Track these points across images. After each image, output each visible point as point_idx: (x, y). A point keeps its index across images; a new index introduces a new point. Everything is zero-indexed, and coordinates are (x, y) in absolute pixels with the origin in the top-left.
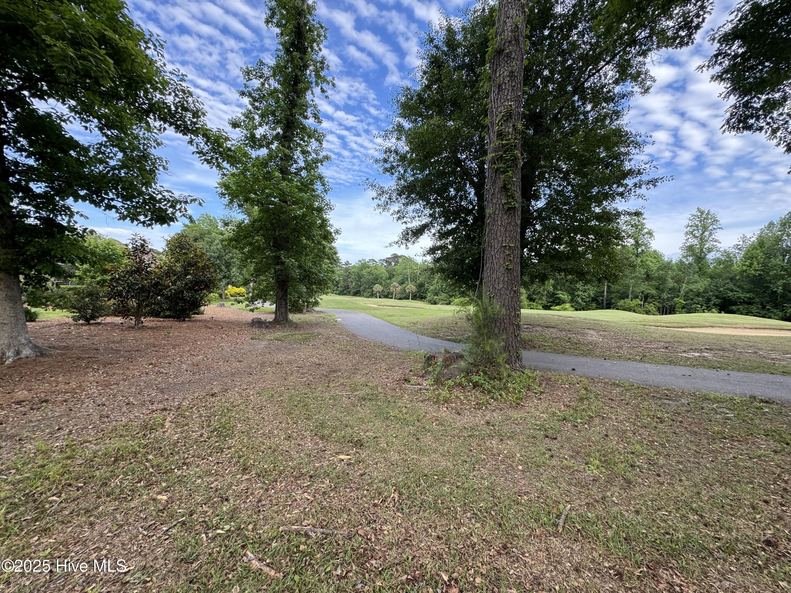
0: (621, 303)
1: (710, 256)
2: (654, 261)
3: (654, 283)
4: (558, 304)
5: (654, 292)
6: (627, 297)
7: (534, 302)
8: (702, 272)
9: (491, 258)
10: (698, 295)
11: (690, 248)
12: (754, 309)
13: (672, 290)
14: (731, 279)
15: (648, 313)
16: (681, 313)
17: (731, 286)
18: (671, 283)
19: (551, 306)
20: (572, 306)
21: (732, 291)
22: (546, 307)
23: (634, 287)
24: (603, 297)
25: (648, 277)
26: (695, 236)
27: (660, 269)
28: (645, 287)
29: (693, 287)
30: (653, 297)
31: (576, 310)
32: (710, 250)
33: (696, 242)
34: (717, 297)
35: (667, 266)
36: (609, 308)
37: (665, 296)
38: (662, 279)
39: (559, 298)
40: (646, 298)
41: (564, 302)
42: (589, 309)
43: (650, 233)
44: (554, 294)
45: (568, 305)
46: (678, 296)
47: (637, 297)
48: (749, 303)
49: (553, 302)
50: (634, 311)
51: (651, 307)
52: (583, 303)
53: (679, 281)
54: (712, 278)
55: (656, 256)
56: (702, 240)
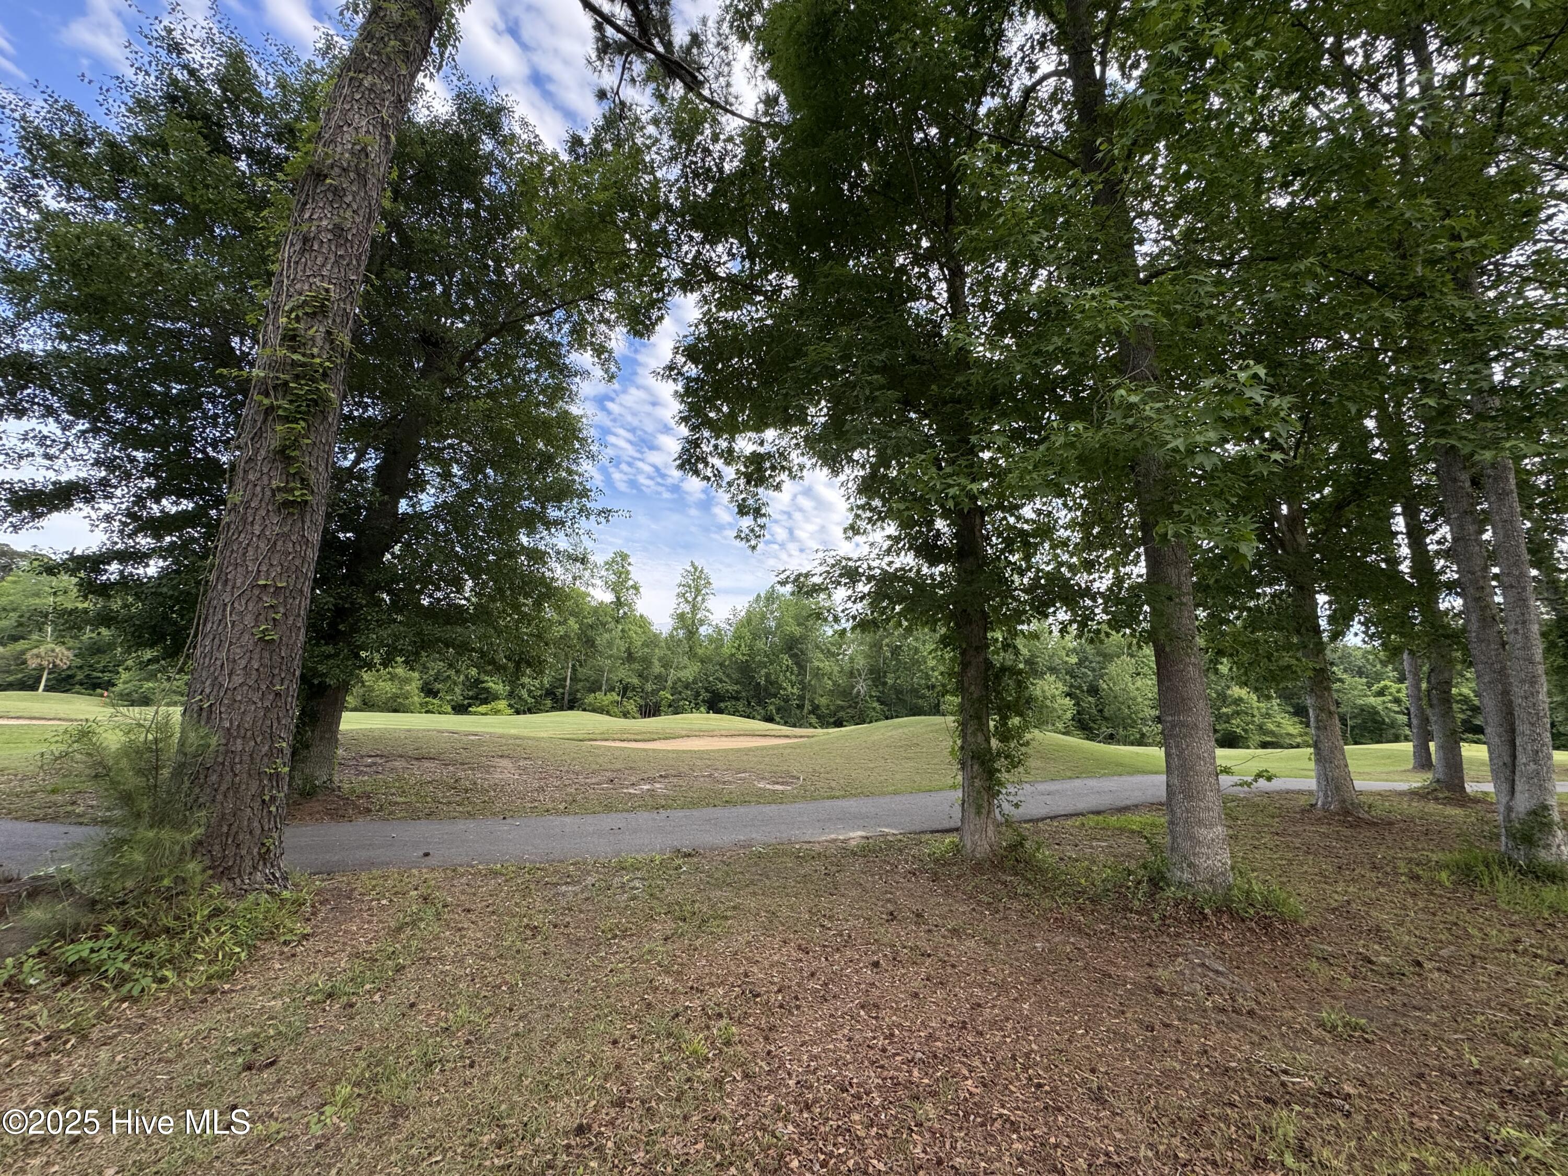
0: (590, 699)
1: (703, 630)
2: (639, 631)
3: (636, 666)
4: (485, 701)
5: (635, 681)
6: (600, 689)
7: (435, 696)
8: (692, 654)
9: (219, 611)
10: (687, 687)
11: (681, 617)
12: (741, 706)
13: (659, 678)
14: (721, 665)
15: (626, 715)
16: (667, 714)
17: (720, 674)
18: (657, 669)
19: (470, 705)
20: (510, 706)
21: (721, 681)
22: (460, 709)
23: (610, 671)
24: (564, 687)
25: (630, 657)
26: (687, 601)
27: (645, 645)
28: (625, 673)
29: (681, 674)
30: (634, 689)
31: (518, 712)
32: (702, 622)
33: (687, 608)
34: (707, 690)
35: (653, 641)
36: (571, 708)
37: (649, 687)
38: (646, 661)
39: (487, 690)
40: (625, 690)
41: (496, 698)
42: (539, 711)
43: (636, 588)
44: (478, 681)
45: (502, 704)
46: (664, 689)
47: (612, 689)
48: (737, 699)
49: (475, 698)
50: (608, 713)
51: (631, 706)
52: (530, 700)
53: (666, 665)
54: (702, 662)
55: (643, 623)
56: (695, 608)
